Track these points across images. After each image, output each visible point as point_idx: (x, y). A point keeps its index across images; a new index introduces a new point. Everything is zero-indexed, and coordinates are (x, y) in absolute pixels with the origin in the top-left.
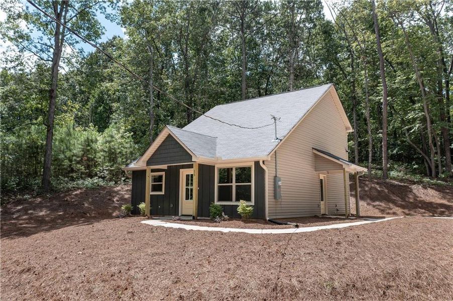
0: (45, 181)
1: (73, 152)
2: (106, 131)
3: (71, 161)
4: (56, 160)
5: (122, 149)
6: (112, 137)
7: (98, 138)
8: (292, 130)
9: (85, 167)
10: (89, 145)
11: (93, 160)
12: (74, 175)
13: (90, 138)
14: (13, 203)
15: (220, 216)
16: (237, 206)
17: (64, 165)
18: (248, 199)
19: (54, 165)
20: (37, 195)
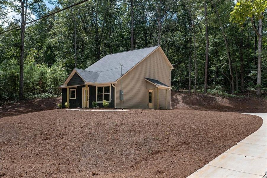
0: (21, 94)
1: (34, 79)
2: (52, 67)
3: (33, 84)
4: (25, 83)
5: (61, 77)
6: (55, 70)
7: (48, 71)
8: (130, 70)
9: (41, 87)
10: (42, 75)
11: (45, 83)
12: (35, 91)
13: (43, 71)
14: (7, 105)
15: (96, 107)
16: (102, 103)
17: (30, 86)
18: (108, 100)
19: (25, 86)
20: (17, 101)
